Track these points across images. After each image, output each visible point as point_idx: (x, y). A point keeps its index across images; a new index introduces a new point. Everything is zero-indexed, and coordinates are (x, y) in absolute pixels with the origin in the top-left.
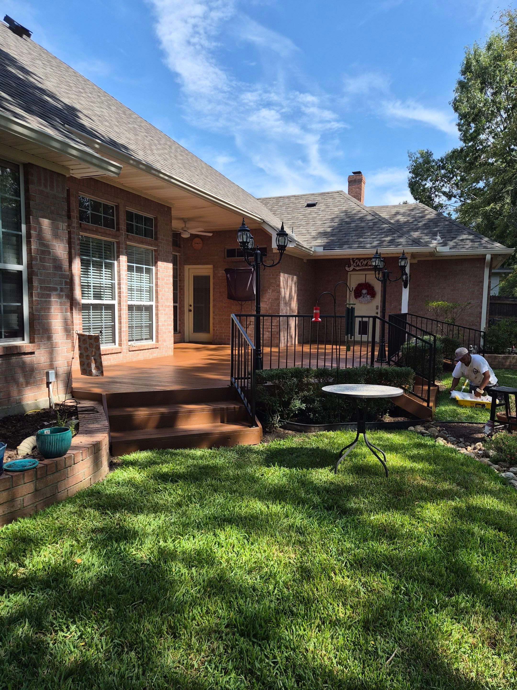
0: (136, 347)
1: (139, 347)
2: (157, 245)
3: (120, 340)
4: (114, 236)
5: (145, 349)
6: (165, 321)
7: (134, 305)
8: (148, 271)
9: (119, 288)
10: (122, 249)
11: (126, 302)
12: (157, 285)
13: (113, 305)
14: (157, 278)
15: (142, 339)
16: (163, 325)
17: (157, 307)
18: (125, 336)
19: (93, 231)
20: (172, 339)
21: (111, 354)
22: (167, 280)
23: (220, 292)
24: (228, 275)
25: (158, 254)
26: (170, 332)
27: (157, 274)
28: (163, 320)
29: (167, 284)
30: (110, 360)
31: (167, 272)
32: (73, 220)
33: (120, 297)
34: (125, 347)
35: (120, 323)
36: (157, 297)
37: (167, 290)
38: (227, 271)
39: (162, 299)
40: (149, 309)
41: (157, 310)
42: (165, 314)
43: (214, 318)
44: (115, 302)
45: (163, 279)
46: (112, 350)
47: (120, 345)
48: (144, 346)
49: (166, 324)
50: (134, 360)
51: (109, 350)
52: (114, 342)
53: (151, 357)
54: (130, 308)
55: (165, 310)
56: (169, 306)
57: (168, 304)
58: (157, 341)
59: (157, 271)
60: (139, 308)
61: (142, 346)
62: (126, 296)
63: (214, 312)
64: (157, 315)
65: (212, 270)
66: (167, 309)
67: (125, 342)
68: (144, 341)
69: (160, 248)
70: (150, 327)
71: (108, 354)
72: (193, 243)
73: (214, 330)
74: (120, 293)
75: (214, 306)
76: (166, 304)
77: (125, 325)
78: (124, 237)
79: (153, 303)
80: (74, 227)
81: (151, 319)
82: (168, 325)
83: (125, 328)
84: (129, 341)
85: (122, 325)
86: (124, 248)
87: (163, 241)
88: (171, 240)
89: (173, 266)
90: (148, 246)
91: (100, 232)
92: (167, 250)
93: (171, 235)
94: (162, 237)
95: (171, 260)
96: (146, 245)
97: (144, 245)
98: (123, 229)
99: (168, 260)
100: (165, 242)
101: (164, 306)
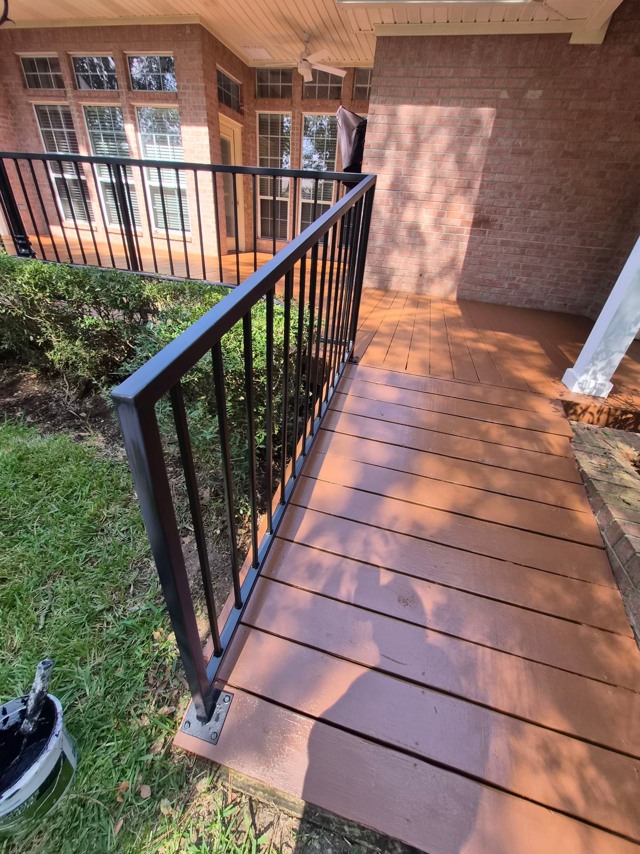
0: (161, 235)
2: (176, 100)
4: (114, 99)
5: (173, 240)
10: (126, 113)
11: (141, 181)
13: (134, 185)
16: (196, 215)
18: (145, 221)
32: (68, 89)
34: (146, 232)
39: (192, 179)
40: (185, 193)
48: (172, 236)
49: (201, 214)
50: (159, 248)
54: (157, 190)
60: (170, 192)
66: (202, 195)
67: (146, 227)
69: (183, 103)
76: (200, 187)
77: (143, 208)
78: (125, 97)
80: (70, 97)
83: (143, 211)
85: (140, 208)
86: (128, 112)
87: (187, 91)
88: (203, 84)
89: (209, 129)
90: (162, 103)
91: (96, 97)
92: (196, 104)
93: (202, 75)
94: (185, 83)
95: (204, 119)
96: (159, 103)
97: (156, 103)
98: (122, 86)
99: (199, 121)
100: (191, 90)
101: (196, 190)
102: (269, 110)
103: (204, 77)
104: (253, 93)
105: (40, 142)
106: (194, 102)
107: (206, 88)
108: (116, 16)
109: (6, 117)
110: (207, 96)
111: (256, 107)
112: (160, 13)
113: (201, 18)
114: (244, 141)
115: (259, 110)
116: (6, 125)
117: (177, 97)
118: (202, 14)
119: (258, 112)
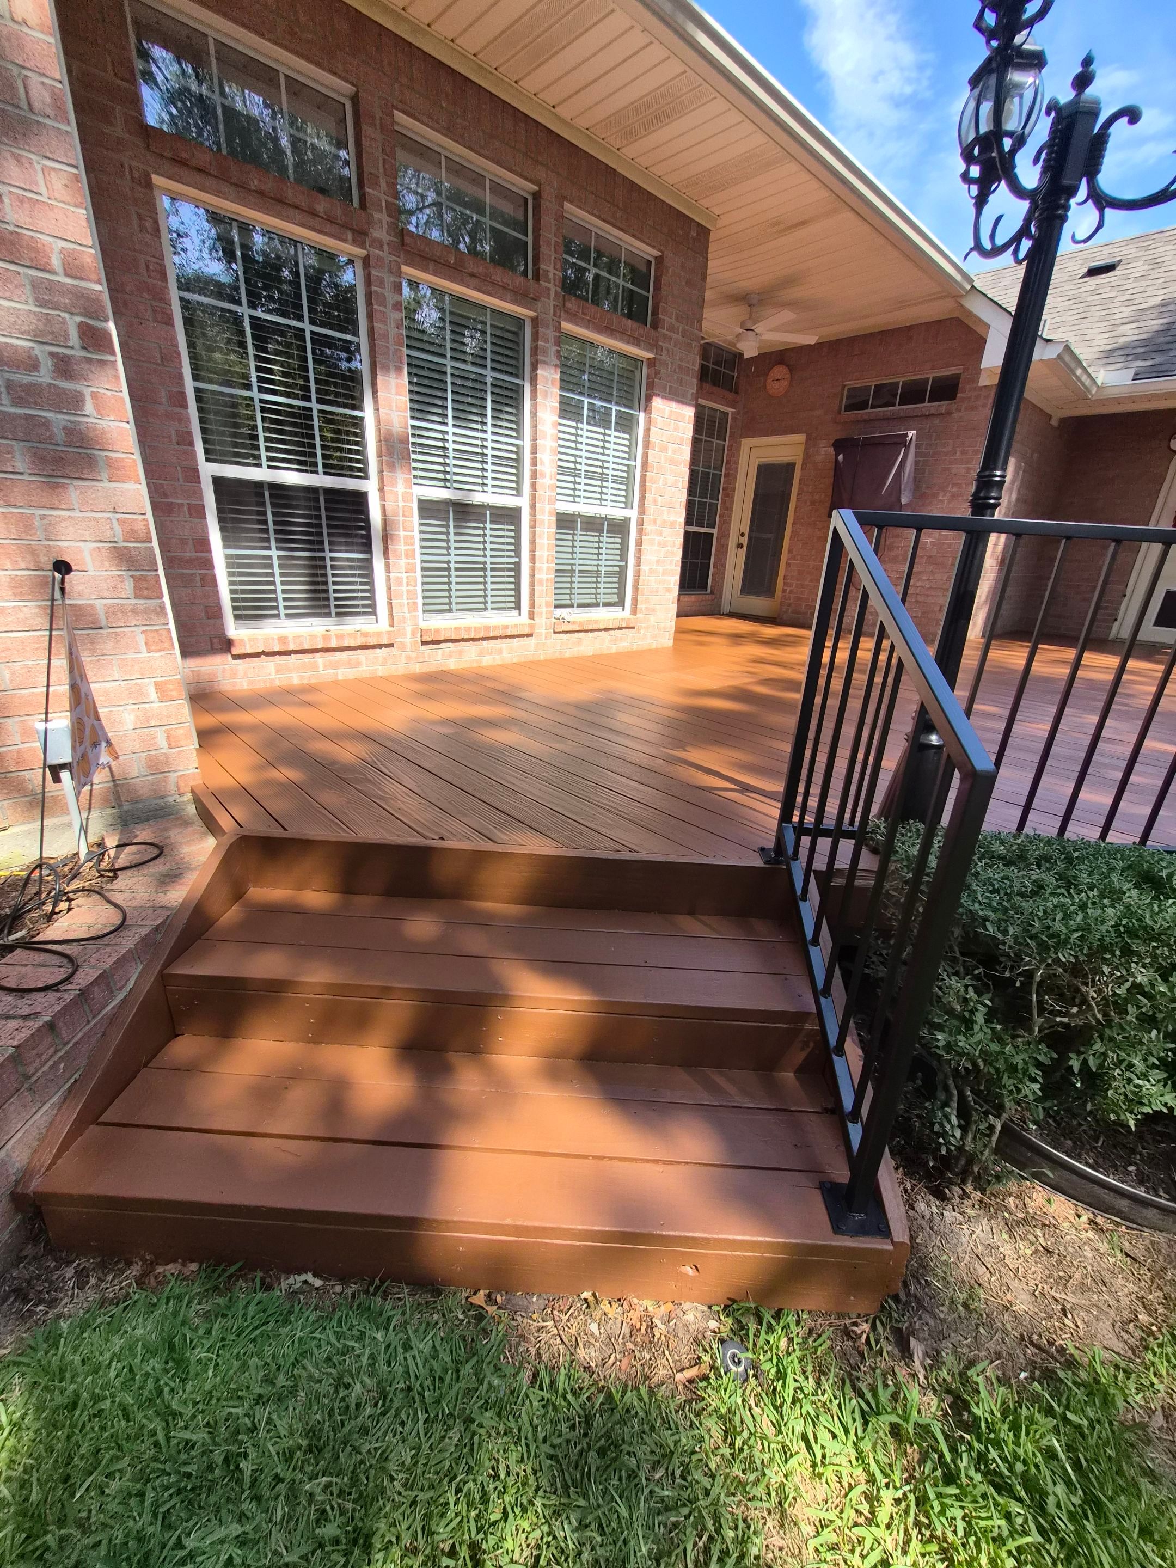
0: (574, 623)
1: (581, 623)
2: (653, 346)
3: (532, 605)
4: (521, 297)
5: (599, 630)
6: (658, 562)
7: (580, 516)
8: (626, 424)
9: (534, 463)
10: (547, 341)
11: (552, 501)
12: (645, 464)
13: (518, 510)
14: (647, 445)
15: (597, 605)
16: (651, 572)
17: (641, 523)
18: (545, 597)
19: (447, 265)
20: (674, 608)
21: (501, 637)
22: (674, 452)
23: (813, 503)
24: (841, 457)
25: (657, 373)
26: (669, 590)
27: (647, 431)
28: (654, 558)
29: (672, 462)
30: (500, 651)
31: (676, 429)
32: (377, 216)
33: (534, 486)
34: (542, 623)
35: (533, 559)
36: (643, 498)
37: (671, 479)
38: (839, 445)
39: (655, 501)
40: (619, 528)
41: (641, 531)
42: (660, 544)
43: (788, 565)
44: (523, 502)
45: (664, 449)
46: (506, 627)
47: (532, 615)
48: (596, 622)
49: (660, 569)
50: (568, 655)
51: (495, 627)
52: (518, 607)
53: (614, 649)
54: (565, 522)
55: (660, 534)
56: (672, 525)
57: (672, 518)
58: (634, 611)
59: (649, 421)
60: (593, 524)
61: (589, 622)
62: (552, 487)
63: (790, 551)
64: (639, 544)
65: (803, 447)
66: (666, 531)
67: (544, 610)
68: (601, 609)
69: (664, 356)
70: (621, 574)
71: (495, 638)
72: (769, 381)
73: (784, 591)
74: (534, 475)
75: (794, 534)
76: (665, 517)
77: (545, 566)
78: (552, 303)
79: (633, 514)
80: (380, 242)
81: (624, 555)
82: (665, 573)
83: (546, 572)
84: (556, 607)
85: (537, 565)
86: (552, 340)
87: (674, 336)
88: (699, 334)
90: (628, 343)
91: (472, 275)
92: (684, 364)
93: (700, 318)
94: (674, 322)
95: (692, 394)
96: (622, 340)
97: (616, 339)
98: (551, 275)
99: (684, 396)
100: (680, 337)
101: (658, 522)
106: (681, 360)
117: (652, 341)
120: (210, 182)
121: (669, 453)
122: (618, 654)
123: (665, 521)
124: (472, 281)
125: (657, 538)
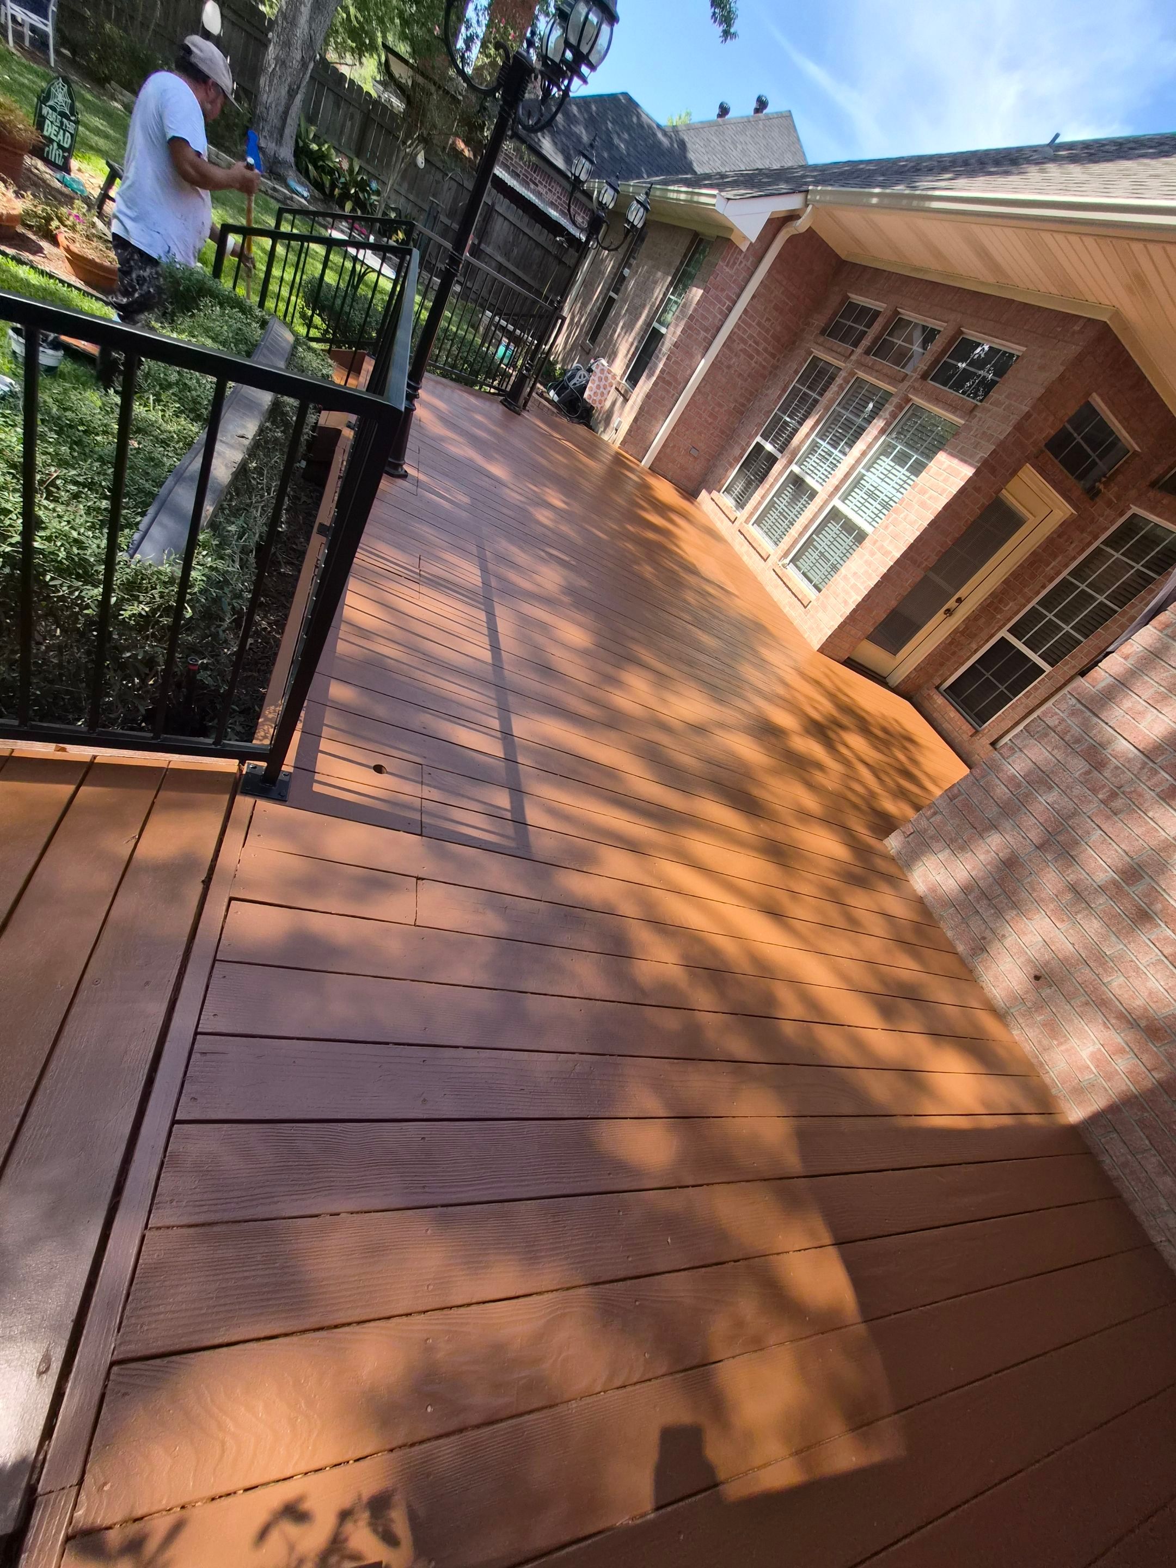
2: (969, 414)
4: (892, 380)
5: (790, 590)
6: (855, 574)
7: (846, 517)
8: (918, 469)
12: (902, 498)
13: (817, 495)
17: (867, 538)
18: (786, 544)
21: (755, 549)
22: (930, 498)
25: (956, 434)
27: (920, 475)
29: (923, 505)
31: (945, 480)
34: (773, 558)
37: (913, 517)
40: (861, 538)
42: (866, 562)
44: (823, 491)
45: (922, 491)
47: (774, 550)
48: (790, 579)
49: (853, 581)
50: (766, 589)
55: (872, 554)
56: (886, 553)
57: (889, 548)
59: (926, 468)
60: (849, 527)
62: (835, 487)
66: (879, 555)
67: (780, 552)
69: (975, 423)
76: (885, 544)
78: (908, 384)
80: (852, 360)
82: (854, 587)
86: (893, 404)
87: (997, 409)
88: (1027, 409)
89: (975, 474)
90: (947, 410)
91: (877, 371)
92: (990, 432)
93: (1038, 395)
94: (1002, 398)
95: (981, 457)
96: (943, 408)
98: (919, 369)
99: (971, 457)
100: (1002, 410)
101: (878, 544)
102: (1158, 515)
103: (1040, 399)
104: (1154, 476)
105: (780, 397)
106: (989, 428)
107: (1028, 415)
108: (992, 280)
109: (773, 356)
110: (1018, 427)
111: (1138, 501)
112: (1054, 290)
113: (1117, 314)
114: (1055, 536)
115: (1139, 507)
116: (764, 363)
117: (972, 411)
118: (1121, 309)
119: (1135, 509)
120: (821, 348)
121: (925, 497)
122: (785, 615)
123: (882, 546)
124: (875, 374)
125: (867, 556)
